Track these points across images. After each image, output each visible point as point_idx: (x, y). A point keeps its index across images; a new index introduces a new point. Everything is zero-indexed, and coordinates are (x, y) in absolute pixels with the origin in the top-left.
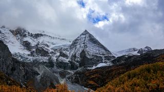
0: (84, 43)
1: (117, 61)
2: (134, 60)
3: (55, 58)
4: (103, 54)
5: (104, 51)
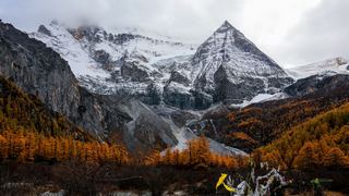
0: (222, 51)
3: (162, 86)
4: (266, 75)
5: (267, 67)
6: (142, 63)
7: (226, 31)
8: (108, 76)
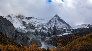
1: (74, 31)
2: (84, 31)
4: (66, 28)
5: (67, 26)
6: (34, 24)
7: (56, 17)
8: (25, 28)
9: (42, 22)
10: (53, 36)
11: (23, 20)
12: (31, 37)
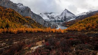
1: (77, 18)
4: (72, 16)
9: (57, 15)
10: (64, 22)
11: (48, 15)
12: (52, 23)
